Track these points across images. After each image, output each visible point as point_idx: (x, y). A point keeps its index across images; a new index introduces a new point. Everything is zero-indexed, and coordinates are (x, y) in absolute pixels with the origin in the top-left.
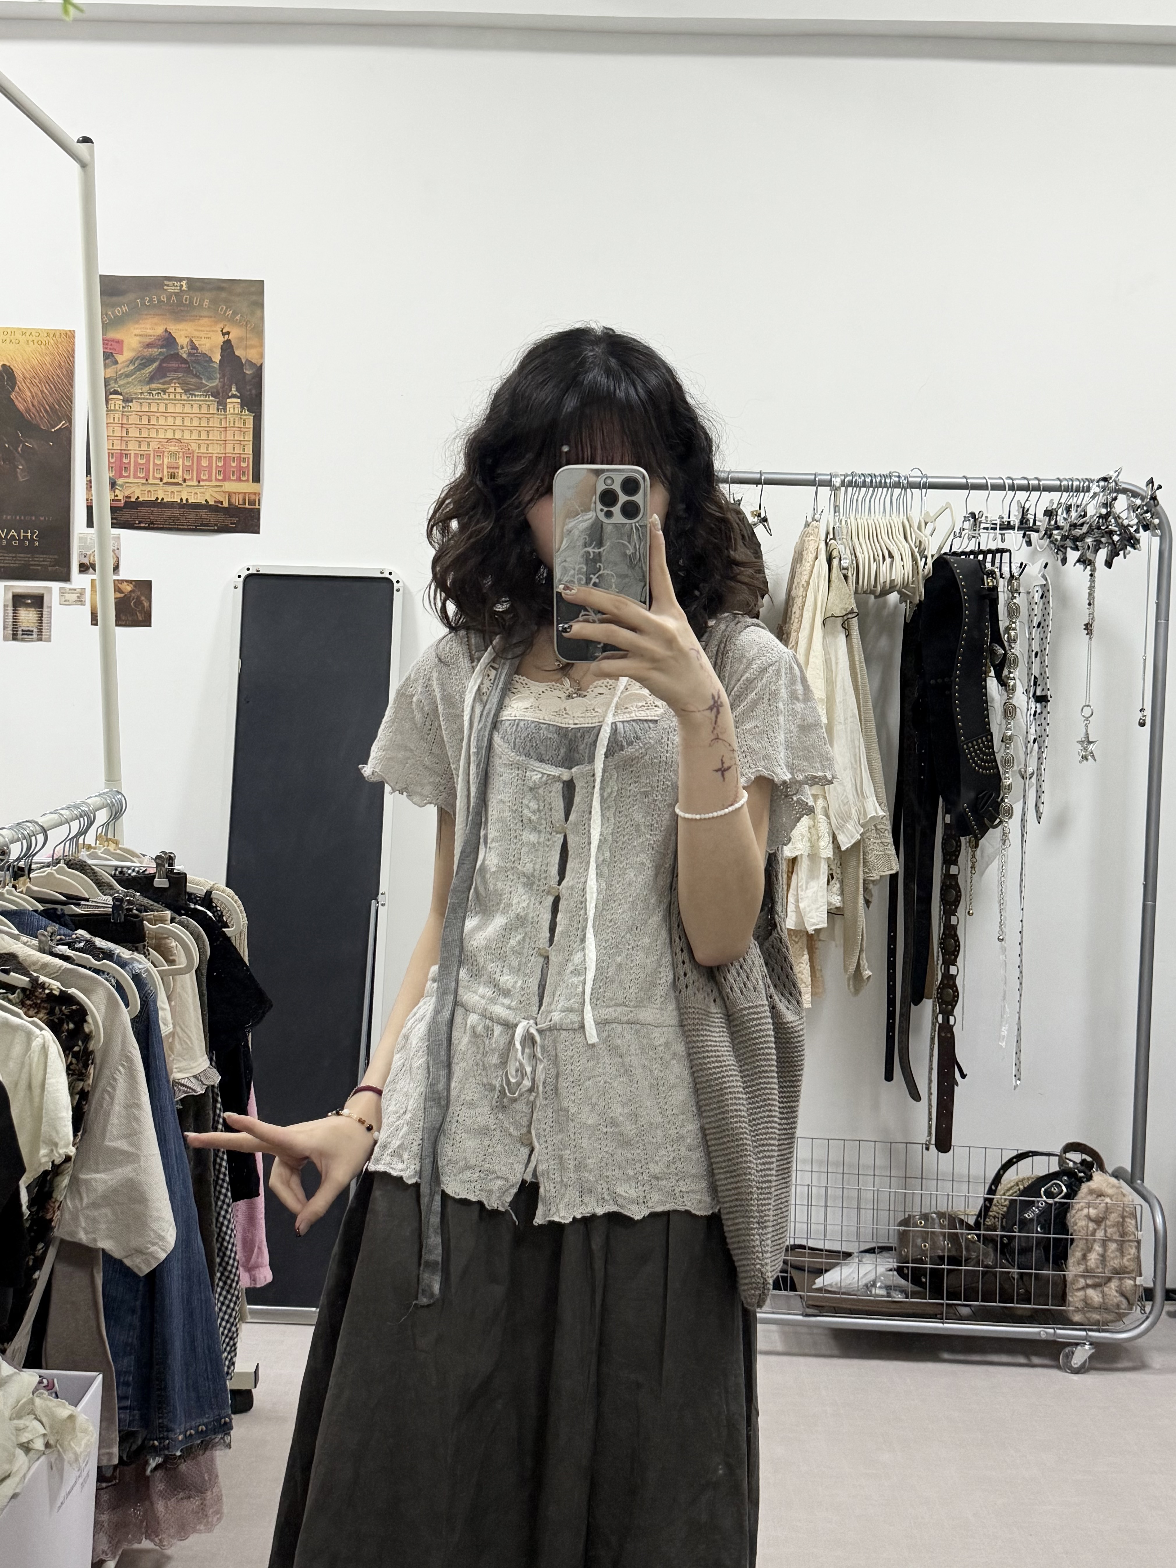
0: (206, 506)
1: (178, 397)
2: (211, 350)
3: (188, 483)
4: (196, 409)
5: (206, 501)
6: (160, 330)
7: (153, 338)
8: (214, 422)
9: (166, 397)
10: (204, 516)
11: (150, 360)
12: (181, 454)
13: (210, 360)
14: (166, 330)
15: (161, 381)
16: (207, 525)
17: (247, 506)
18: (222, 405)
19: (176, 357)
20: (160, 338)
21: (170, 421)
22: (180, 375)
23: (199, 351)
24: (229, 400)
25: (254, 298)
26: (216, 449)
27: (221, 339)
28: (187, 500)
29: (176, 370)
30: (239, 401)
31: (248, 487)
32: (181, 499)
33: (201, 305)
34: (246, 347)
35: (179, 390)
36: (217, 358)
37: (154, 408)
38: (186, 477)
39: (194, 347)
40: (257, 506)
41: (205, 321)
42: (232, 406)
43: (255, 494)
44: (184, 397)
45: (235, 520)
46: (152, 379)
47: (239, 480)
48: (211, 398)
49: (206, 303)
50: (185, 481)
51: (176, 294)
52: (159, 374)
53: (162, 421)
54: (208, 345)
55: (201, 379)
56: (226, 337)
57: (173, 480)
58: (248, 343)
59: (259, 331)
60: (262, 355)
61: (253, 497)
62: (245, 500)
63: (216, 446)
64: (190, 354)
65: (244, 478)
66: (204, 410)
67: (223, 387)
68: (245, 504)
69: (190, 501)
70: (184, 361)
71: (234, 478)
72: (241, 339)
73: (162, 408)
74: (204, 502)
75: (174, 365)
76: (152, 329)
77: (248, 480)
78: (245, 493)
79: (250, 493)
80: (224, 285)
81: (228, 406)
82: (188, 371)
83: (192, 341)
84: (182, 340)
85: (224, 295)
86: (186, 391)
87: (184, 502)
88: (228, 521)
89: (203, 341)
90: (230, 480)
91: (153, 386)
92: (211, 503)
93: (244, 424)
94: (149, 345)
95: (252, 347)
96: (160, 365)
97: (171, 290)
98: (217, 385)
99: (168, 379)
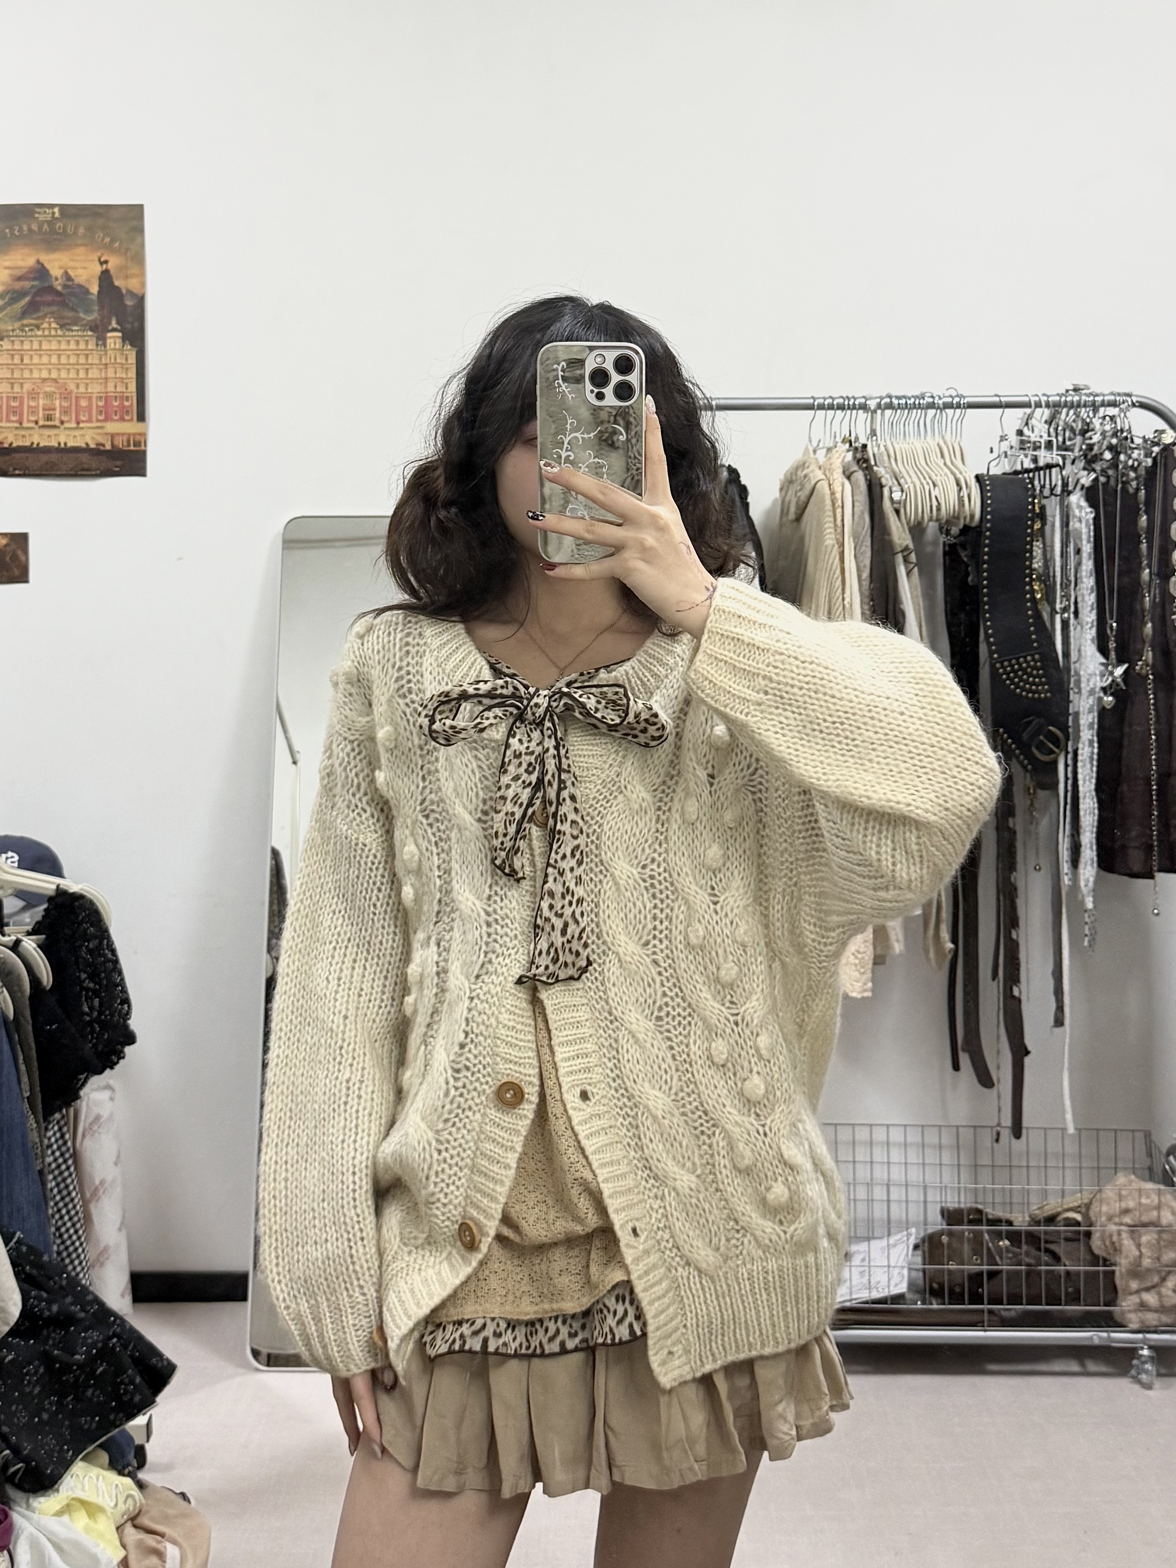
0: (87, 450)
1: (53, 333)
2: (88, 281)
3: (66, 425)
4: (73, 346)
5: (87, 444)
6: (31, 262)
7: (24, 271)
8: (94, 359)
9: (40, 333)
10: (85, 460)
11: (21, 294)
12: (58, 396)
13: (87, 292)
14: (38, 262)
15: (35, 316)
16: (88, 470)
17: (132, 448)
18: (101, 339)
19: (51, 289)
20: (31, 270)
21: (45, 360)
22: (54, 308)
23: (76, 282)
24: (109, 335)
25: (134, 223)
26: (95, 389)
27: (98, 269)
28: (65, 444)
29: (50, 304)
30: (120, 334)
31: (131, 427)
32: (59, 444)
33: (75, 233)
34: (127, 277)
35: (54, 325)
36: (94, 289)
37: (27, 346)
38: (63, 418)
39: (68, 278)
40: (143, 448)
41: (81, 250)
42: (112, 340)
43: (140, 434)
44: (60, 332)
45: (119, 463)
46: (25, 313)
47: (122, 419)
48: (90, 333)
49: (81, 231)
50: (62, 422)
51: (48, 222)
52: (32, 309)
53: (36, 360)
54: (84, 278)
55: (77, 312)
56: (104, 266)
57: (49, 423)
58: (129, 272)
59: (139, 259)
60: (143, 285)
61: (138, 438)
62: (129, 441)
63: (95, 385)
64: (65, 286)
65: (127, 418)
66: (82, 346)
67: (101, 321)
68: (129, 445)
69: (69, 445)
70: (59, 294)
71: (115, 418)
72: (120, 268)
73: (36, 346)
74: (84, 446)
75: (49, 298)
76: (23, 260)
77: (132, 420)
78: (129, 435)
79: (135, 434)
80: (101, 211)
81: (108, 341)
82: (64, 304)
83: (66, 273)
84: (55, 271)
85: (100, 222)
86: (62, 326)
87: (62, 445)
88: (110, 464)
89: (80, 272)
90: (112, 420)
91: (25, 322)
92: (92, 446)
93: (127, 359)
94: (19, 279)
95: (133, 276)
96: (33, 298)
97: (41, 217)
98: (94, 320)
99: (41, 314)
